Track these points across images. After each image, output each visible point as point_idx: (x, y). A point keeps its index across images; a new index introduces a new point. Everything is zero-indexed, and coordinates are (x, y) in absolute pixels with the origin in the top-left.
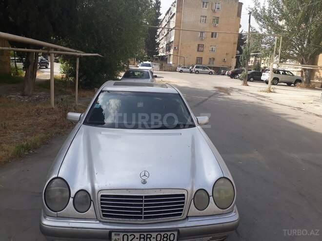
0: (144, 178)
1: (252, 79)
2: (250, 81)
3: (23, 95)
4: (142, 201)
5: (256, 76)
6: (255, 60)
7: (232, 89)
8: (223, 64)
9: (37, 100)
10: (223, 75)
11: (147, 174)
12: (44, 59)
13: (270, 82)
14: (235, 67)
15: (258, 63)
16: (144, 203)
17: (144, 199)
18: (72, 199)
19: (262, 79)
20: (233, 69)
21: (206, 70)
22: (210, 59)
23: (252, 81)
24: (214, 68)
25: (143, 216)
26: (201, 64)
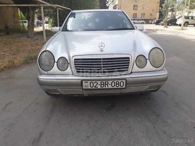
0: (102, 48)
1: (170, 24)
2: (169, 26)
3: (28, 38)
4: (101, 62)
5: (173, 22)
6: (172, 14)
7: (157, 30)
8: (151, 17)
9: (36, 39)
10: (151, 24)
11: (103, 45)
12: (39, 21)
13: (182, 25)
14: (159, 19)
15: (174, 15)
16: (102, 63)
17: (102, 61)
18: (56, 63)
19: (177, 23)
20: (157, 19)
21: (140, 21)
22: (142, 14)
23: (170, 26)
24: (145, 20)
25: (102, 71)
26: (136, 18)
